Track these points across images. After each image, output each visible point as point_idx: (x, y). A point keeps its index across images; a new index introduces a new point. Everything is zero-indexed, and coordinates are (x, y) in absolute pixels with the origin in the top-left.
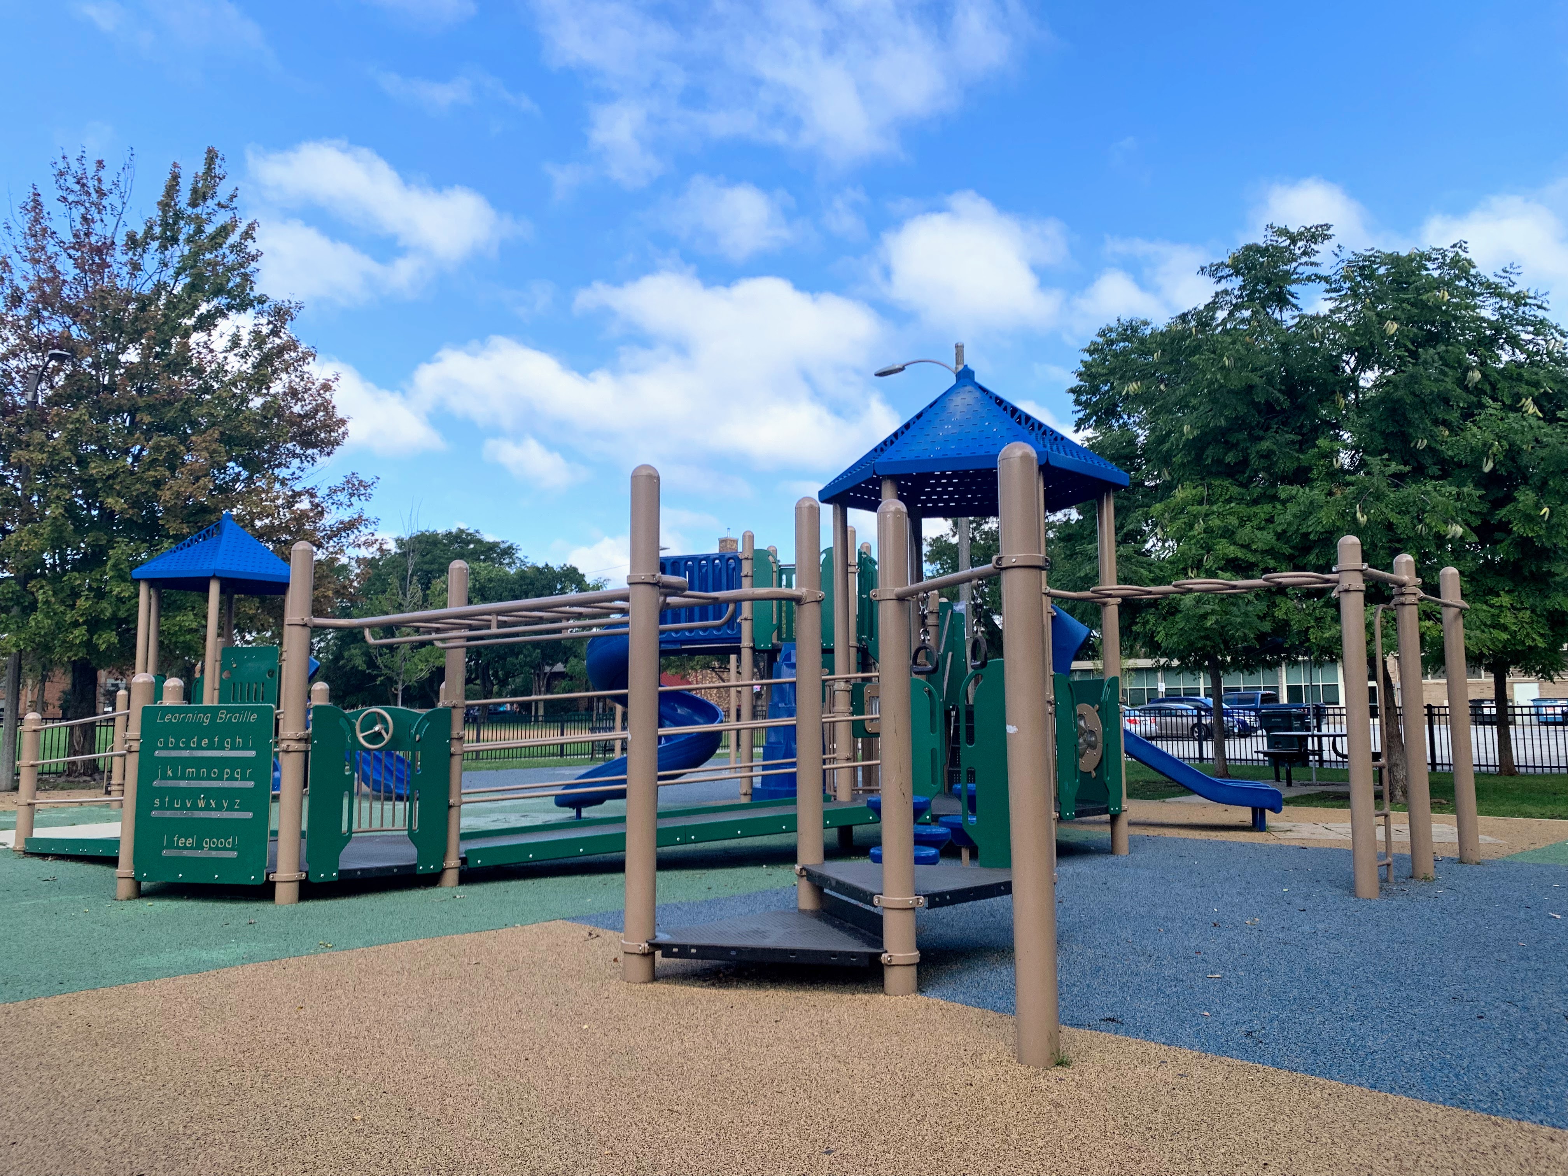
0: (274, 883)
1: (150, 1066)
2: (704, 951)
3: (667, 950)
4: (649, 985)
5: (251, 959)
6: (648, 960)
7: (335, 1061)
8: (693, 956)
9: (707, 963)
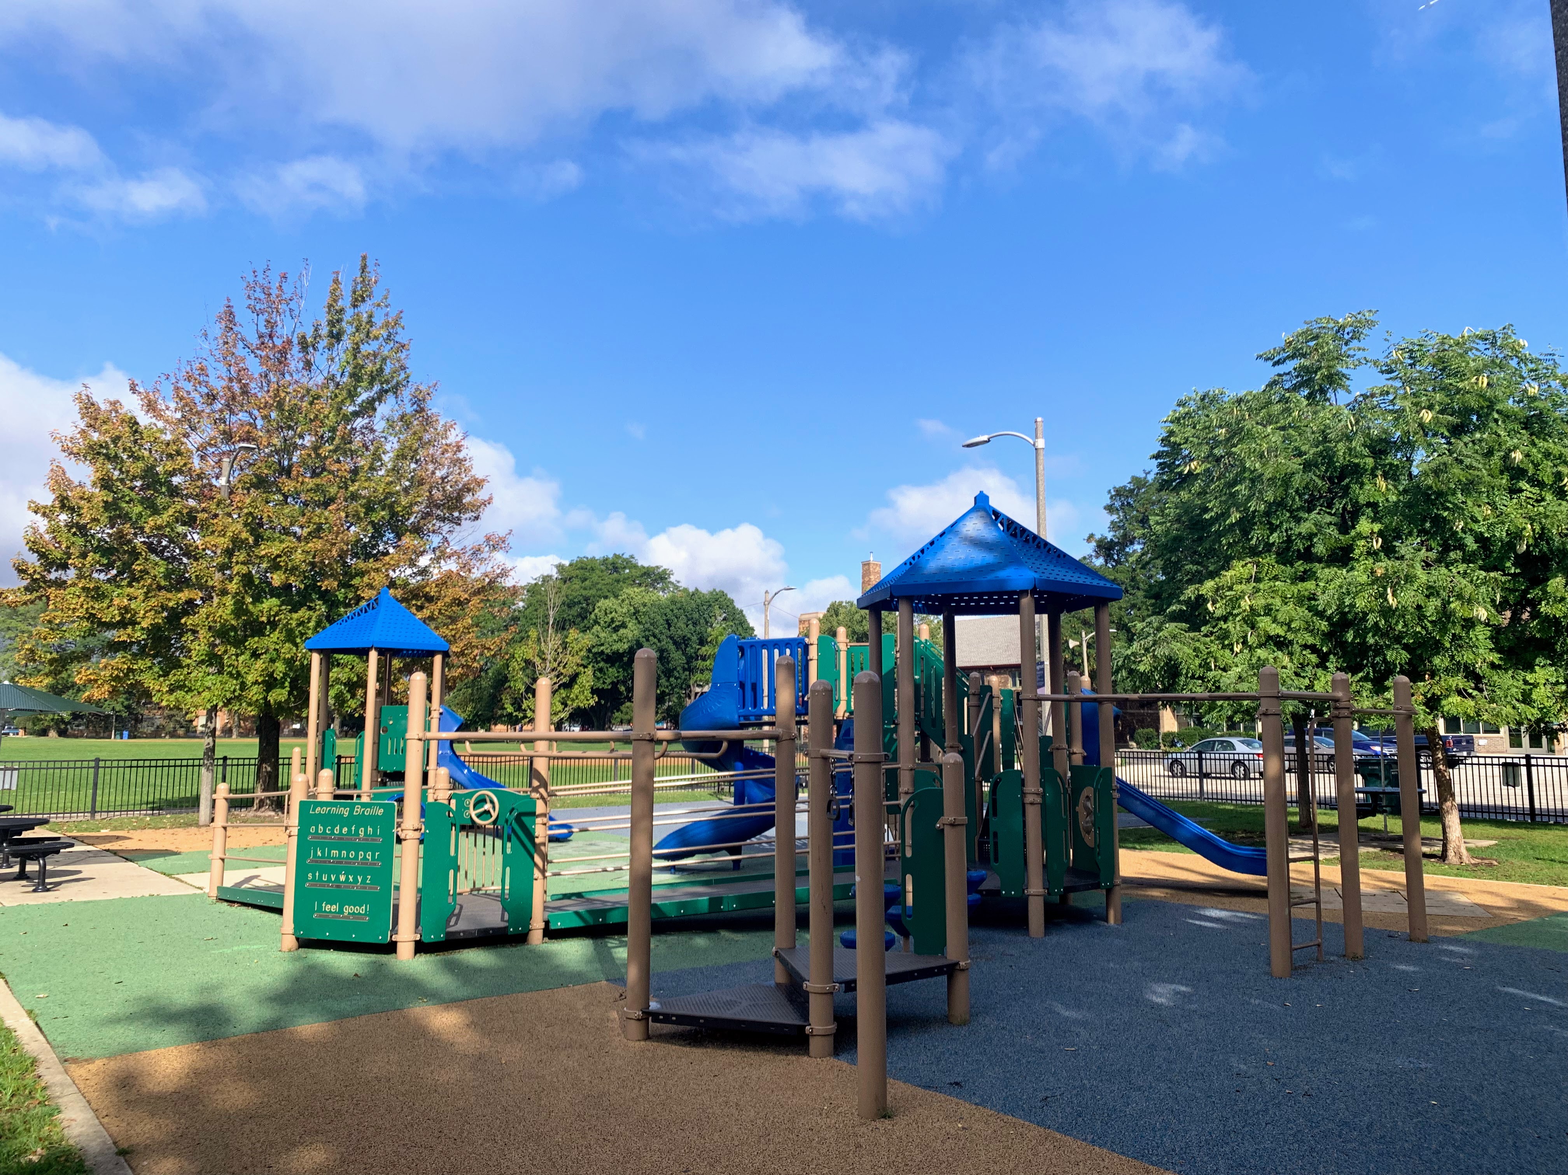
0: (395, 943)
1: (286, 1094)
2: (682, 1019)
3: (656, 1016)
4: (642, 1043)
5: (368, 1010)
6: (643, 1022)
7: (404, 1095)
8: (673, 1023)
9: (680, 1028)
